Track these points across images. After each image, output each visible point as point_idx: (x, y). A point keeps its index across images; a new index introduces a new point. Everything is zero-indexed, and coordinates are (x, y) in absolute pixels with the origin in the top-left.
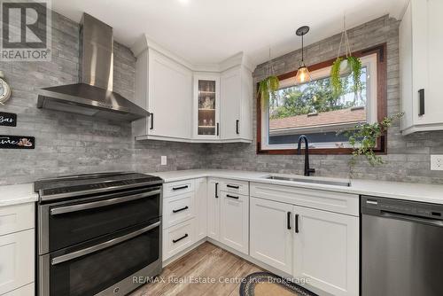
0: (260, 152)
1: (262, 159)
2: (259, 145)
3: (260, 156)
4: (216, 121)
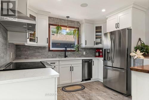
2: (49, 48)
4: (36, 37)
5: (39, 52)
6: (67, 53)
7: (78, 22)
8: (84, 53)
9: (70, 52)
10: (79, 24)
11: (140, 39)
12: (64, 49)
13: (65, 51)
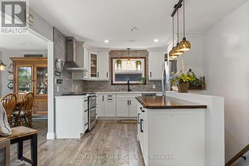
0: (112, 84)
1: (113, 87)
2: (112, 81)
3: (113, 86)
4: (97, 72)
5: (102, 86)
6: (131, 87)
7: (145, 51)
8: (154, 87)
9: (135, 86)
10: (146, 53)
11: (190, 70)
12: (126, 82)
13: (128, 84)
